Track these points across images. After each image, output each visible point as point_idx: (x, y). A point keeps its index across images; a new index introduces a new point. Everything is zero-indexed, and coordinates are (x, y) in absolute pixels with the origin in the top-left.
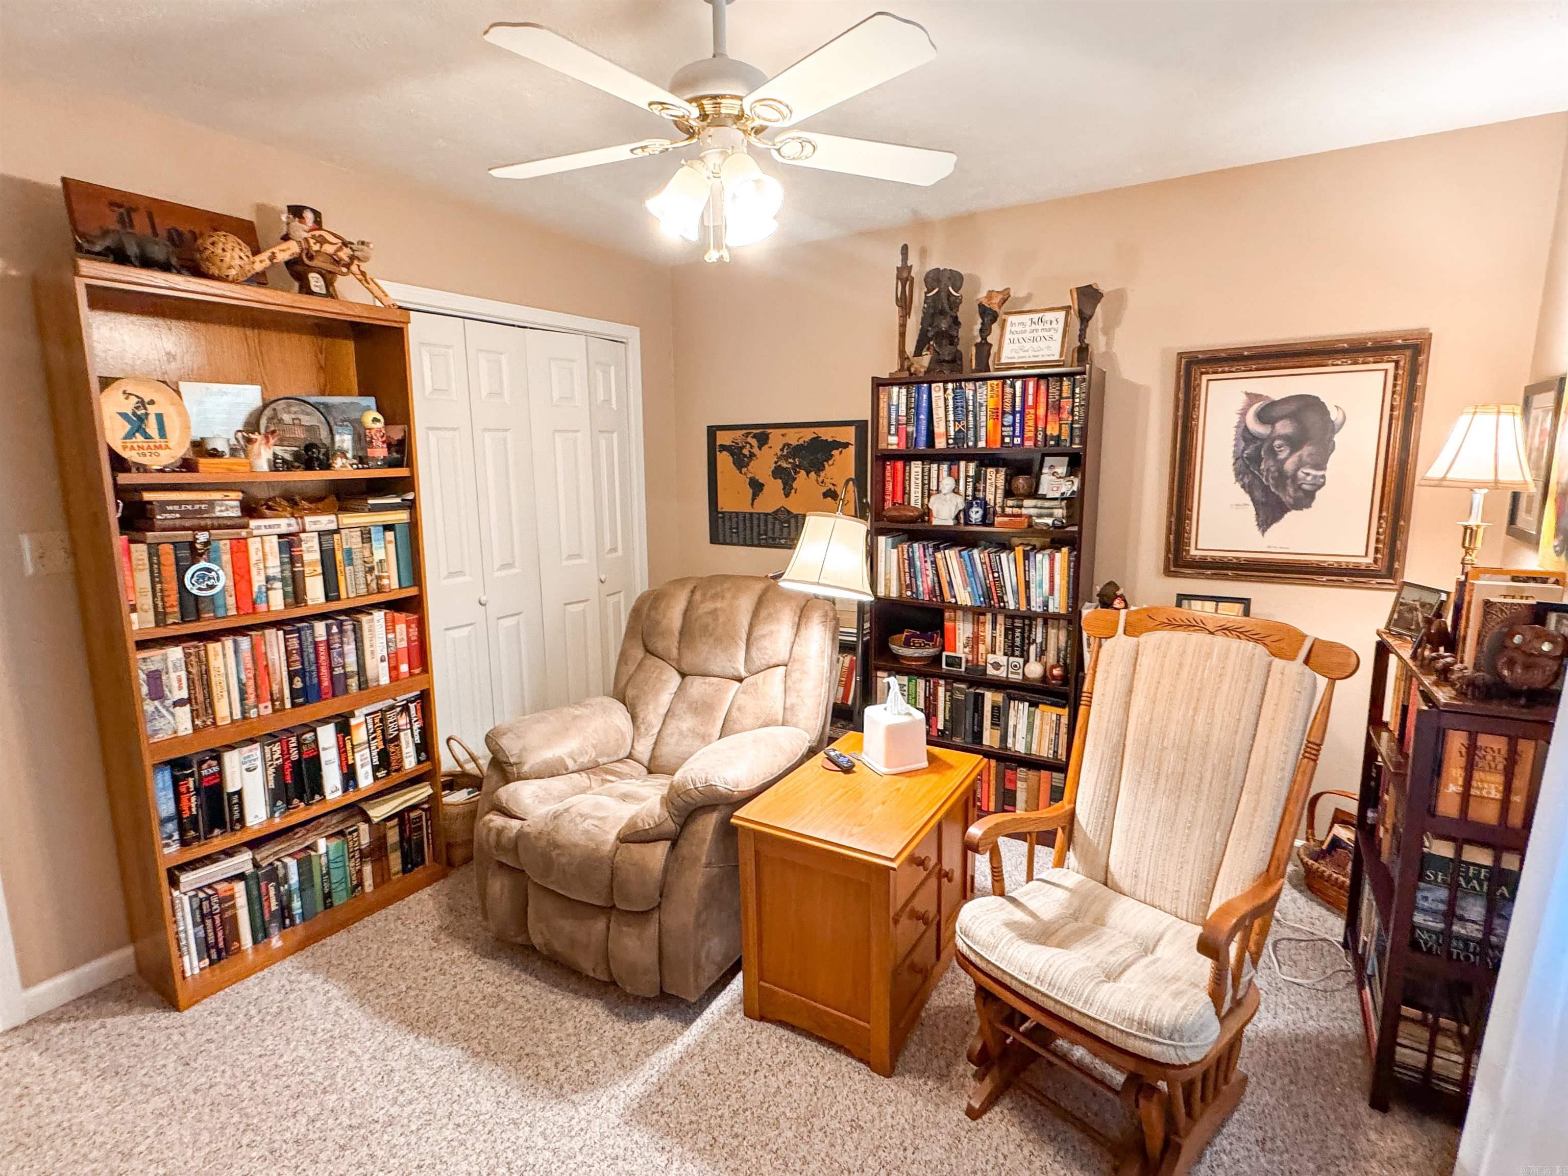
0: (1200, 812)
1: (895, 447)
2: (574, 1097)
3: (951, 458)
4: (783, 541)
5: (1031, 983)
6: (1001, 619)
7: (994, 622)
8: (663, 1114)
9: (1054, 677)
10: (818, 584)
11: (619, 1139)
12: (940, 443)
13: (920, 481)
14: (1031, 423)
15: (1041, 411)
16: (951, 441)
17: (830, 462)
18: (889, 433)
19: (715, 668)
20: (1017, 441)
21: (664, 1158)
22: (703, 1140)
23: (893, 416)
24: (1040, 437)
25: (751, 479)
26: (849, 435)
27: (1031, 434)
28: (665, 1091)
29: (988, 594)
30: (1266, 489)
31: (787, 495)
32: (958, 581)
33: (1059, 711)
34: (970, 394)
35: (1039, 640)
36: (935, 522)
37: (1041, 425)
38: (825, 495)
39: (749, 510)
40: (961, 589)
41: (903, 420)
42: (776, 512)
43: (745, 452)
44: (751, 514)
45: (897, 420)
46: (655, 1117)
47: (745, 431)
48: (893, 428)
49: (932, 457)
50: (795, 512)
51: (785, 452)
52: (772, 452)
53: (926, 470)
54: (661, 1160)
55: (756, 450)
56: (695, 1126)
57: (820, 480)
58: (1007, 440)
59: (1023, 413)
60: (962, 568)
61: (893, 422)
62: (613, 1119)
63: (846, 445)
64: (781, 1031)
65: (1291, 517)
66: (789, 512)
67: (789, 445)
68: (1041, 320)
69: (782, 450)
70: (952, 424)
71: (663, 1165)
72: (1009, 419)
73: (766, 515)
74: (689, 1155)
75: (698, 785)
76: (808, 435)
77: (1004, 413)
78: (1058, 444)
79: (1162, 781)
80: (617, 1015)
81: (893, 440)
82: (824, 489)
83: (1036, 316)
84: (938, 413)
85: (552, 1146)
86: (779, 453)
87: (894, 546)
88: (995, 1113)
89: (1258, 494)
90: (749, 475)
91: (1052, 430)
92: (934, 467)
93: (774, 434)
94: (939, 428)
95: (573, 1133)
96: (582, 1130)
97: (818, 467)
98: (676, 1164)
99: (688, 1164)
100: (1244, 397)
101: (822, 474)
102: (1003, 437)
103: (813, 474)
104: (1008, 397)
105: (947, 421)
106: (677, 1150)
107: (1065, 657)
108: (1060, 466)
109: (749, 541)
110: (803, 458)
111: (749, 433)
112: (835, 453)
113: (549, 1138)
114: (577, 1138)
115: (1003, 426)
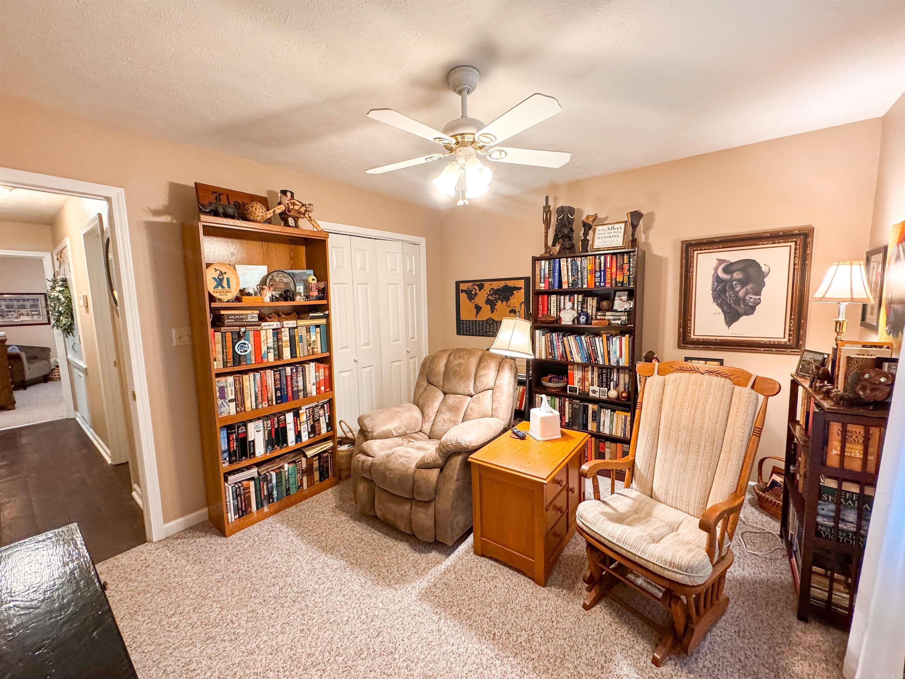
0: (699, 462)
1: (543, 288)
2: (395, 586)
3: (570, 293)
4: (490, 334)
5: (614, 541)
6: (596, 369)
7: (593, 371)
8: (436, 597)
9: (623, 397)
10: (508, 350)
11: (416, 607)
12: (565, 286)
13: (555, 304)
14: (609, 276)
15: (614, 270)
16: (570, 285)
17: (513, 297)
18: (541, 282)
19: (460, 391)
20: (602, 284)
21: (437, 617)
22: (455, 610)
23: (542, 274)
24: (613, 282)
25: (475, 305)
26: (521, 284)
27: (609, 281)
28: (437, 586)
29: (589, 357)
30: (730, 306)
31: (492, 312)
32: (574, 351)
33: (626, 414)
34: (579, 263)
35: (615, 379)
36: (563, 323)
37: (614, 277)
38: (510, 311)
39: (475, 319)
40: (576, 355)
41: (547, 276)
42: (487, 320)
43: (473, 292)
44: (476, 321)
45: (544, 276)
46: (433, 598)
47: (473, 283)
48: (542, 280)
49: (561, 293)
50: (496, 320)
51: (492, 292)
52: (486, 292)
53: (558, 299)
54: (436, 618)
55: (478, 292)
56: (451, 603)
57: (508, 305)
58: (597, 284)
59: (605, 271)
60: (577, 345)
61: (542, 277)
62: (414, 598)
63: (520, 288)
64: (492, 562)
65: (743, 318)
66: (494, 320)
67: (493, 289)
68: (613, 228)
69: (490, 291)
70: (570, 277)
71: (437, 620)
72: (598, 274)
73: (483, 321)
74: (449, 617)
75: (453, 443)
76: (502, 284)
77: (595, 271)
78: (622, 285)
79: (679, 447)
80: (415, 550)
81: (542, 285)
82: (510, 309)
83: (610, 226)
84: (564, 272)
85: (386, 607)
86: (489, 293)
87: (543, 335)
88: (597, 608)
89: (726, 308)
90: (475, 303)
91: (620, 279)
92: (562, 297)
93: (486, 284)
94: (564, 279)
95: (395, 602)
96: (399, 601)
97: (508, 299)
98: (443, 621)
99: (448, 621)
100: (716, 261)
101: (509, 302)
102: (595, 283)
103: (504, 302)
104: (598, 264)
105: (568, 276)
106: (443, 614)
107: (628, 387)
108: (624, 296)
109: (474, 333)
110: (500, 295)
111: (475, 284)
112: (515, 292)
113: (385, 604)
114: (397, 605)
115: (595, 277)
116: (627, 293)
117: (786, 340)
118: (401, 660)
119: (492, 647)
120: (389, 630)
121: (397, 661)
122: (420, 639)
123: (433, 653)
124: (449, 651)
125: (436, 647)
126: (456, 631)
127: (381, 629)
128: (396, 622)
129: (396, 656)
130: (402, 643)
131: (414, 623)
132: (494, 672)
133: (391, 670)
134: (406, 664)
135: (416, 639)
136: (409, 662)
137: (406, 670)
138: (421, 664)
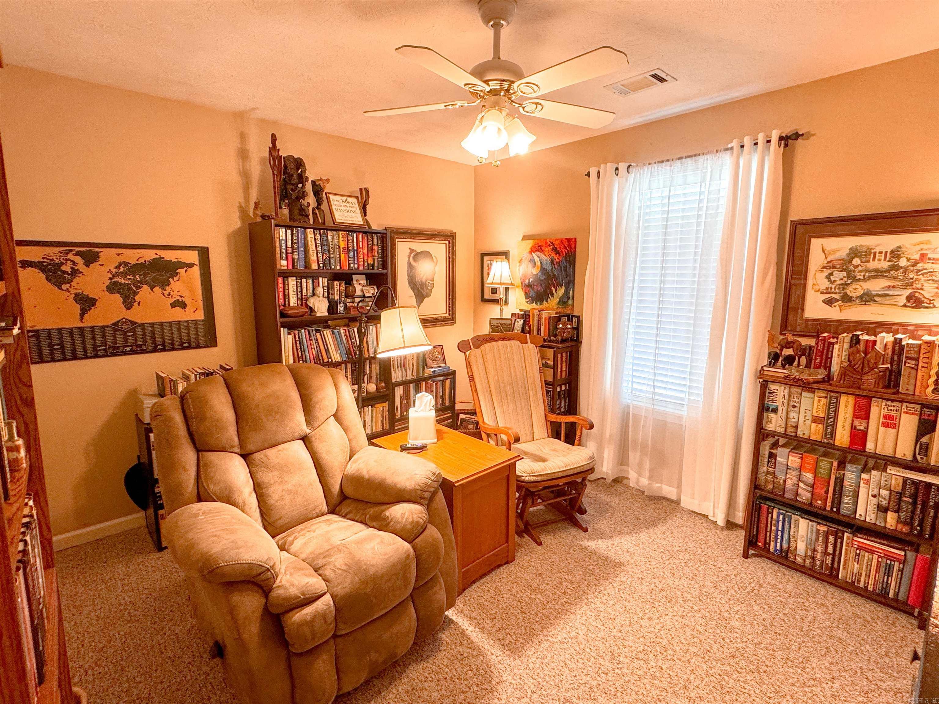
1: (286, 268)
2: (494, 682)
3: (314, 276)
4: (128, 349)
6: (349, 365)
7: (346, 368)
8: (517, 640)
9: (383, 388)
11: (530, 661)
12: (314, 266)
13: (295, 290)
14: (362, 257)
15: (365, 251)
16: (321, 265)
17: (176, 279)
18: (281, 258)
20: (356, 266)
21: (545, 642)
22: (536, 626)
23: (284, 247)
24: (366, 265)
25: (77, 295)
27: (362, 263)
29: (348, 353)
30: (418, 289)
31: (129, 308)
32: (332, 347)
33: (384, 404)
34: (330, 237)
35: (368, 372)
37: (366, 258)
38: (173, 305)
39: (81, 325)
40: (335, 352)
41: (290, 250)
42: (116, 324)
43: (67, 268)
44: (81, 329)
45: (286, 250)
46: (518, 644)
47: (61, 249)
48: (284, 255)
49: (300, 276)
50: (140, 322)
51: (122, 269)
52: (105, 269)
53: (299, 283)
55: (81, 266)
56: (528, 629)
57: (166, 293)
58: (352, 265)
59: (357, 250)
60: (335, 339)
61: (284, 251)
62: (518, 662)
63: (191, 265)
64: (474, 586)
65: (426, 299)
66: (133, 323)
67: (126, 264)
68: (346, 201)
69: (118, 267)
70: (320, 255)
71: (549, 643)
72: (351, 254)
73: (103, 327)
74: (545, 633)
76: (150, 255)
77: (349, 250)
78: (373, 269)
80: (429, 656)
81: (284, 263)
82: (172, 301)
83: (344, 198)
84: (312, 248)
85: (530, 693)
86: (114, 271)
87: (289, 334)
90: (73, 291)
91: (370, 261)
92: (304, 281)
93: (105, 253)
94: (313, 257)
95: (522, 683)
96: (520, 678)
97: (164, 284)
98: (550, 639)
99: (550, 634)
101: (168, 288)
102: (349, 264)
103: (157, 289)
104: (350, 243)
105: (317, 253)
106: (542, 637)
107: (380, 376)
108: (362, 280)
109: (79, 353)
110: (145, 275)
111: (71, 251)
112: (181, 271)
113: (523, 695)
114: (526, 681)
115: (349, 257)
116: (364, 276)
117: (447, 315)
118: (599, 679)
119: (578, 606)
120: (562, 690)
121: (600, 683)
122: (572, 660)
123: (588, 650)
124: (585, 637)
125: (582, 646)
126: (562, 629)
127: (562, 699)
128: (552, 683)
129: (594, 683)
130: (578, 677)
131: (552, 665)
132: (601, 610)
133: (611, 688)
134: (603, 675)
135: (573, 664)
136: (600, 672)
137: (609, 674)
138: (601, 661)
